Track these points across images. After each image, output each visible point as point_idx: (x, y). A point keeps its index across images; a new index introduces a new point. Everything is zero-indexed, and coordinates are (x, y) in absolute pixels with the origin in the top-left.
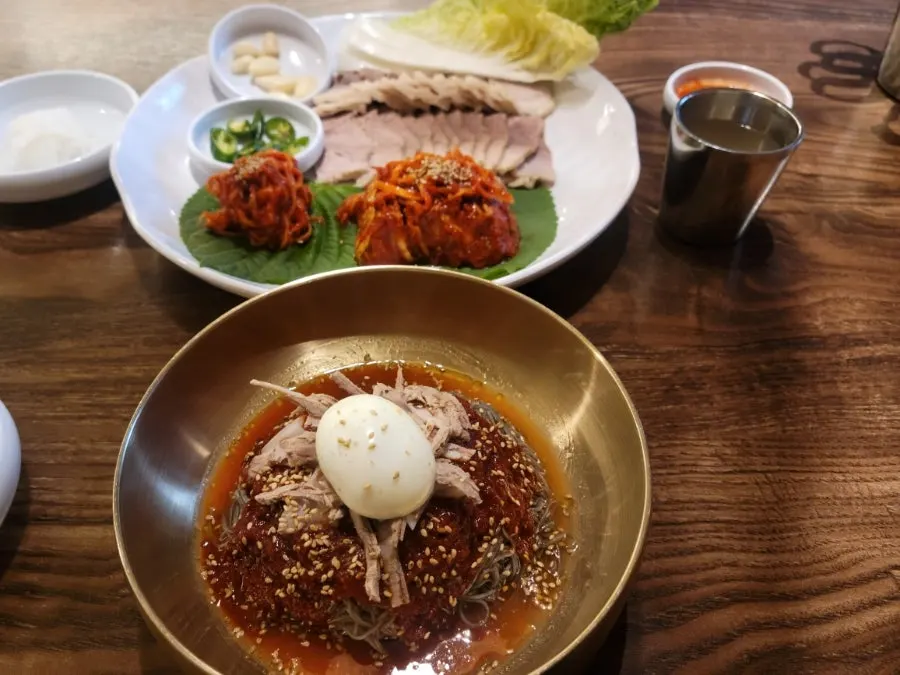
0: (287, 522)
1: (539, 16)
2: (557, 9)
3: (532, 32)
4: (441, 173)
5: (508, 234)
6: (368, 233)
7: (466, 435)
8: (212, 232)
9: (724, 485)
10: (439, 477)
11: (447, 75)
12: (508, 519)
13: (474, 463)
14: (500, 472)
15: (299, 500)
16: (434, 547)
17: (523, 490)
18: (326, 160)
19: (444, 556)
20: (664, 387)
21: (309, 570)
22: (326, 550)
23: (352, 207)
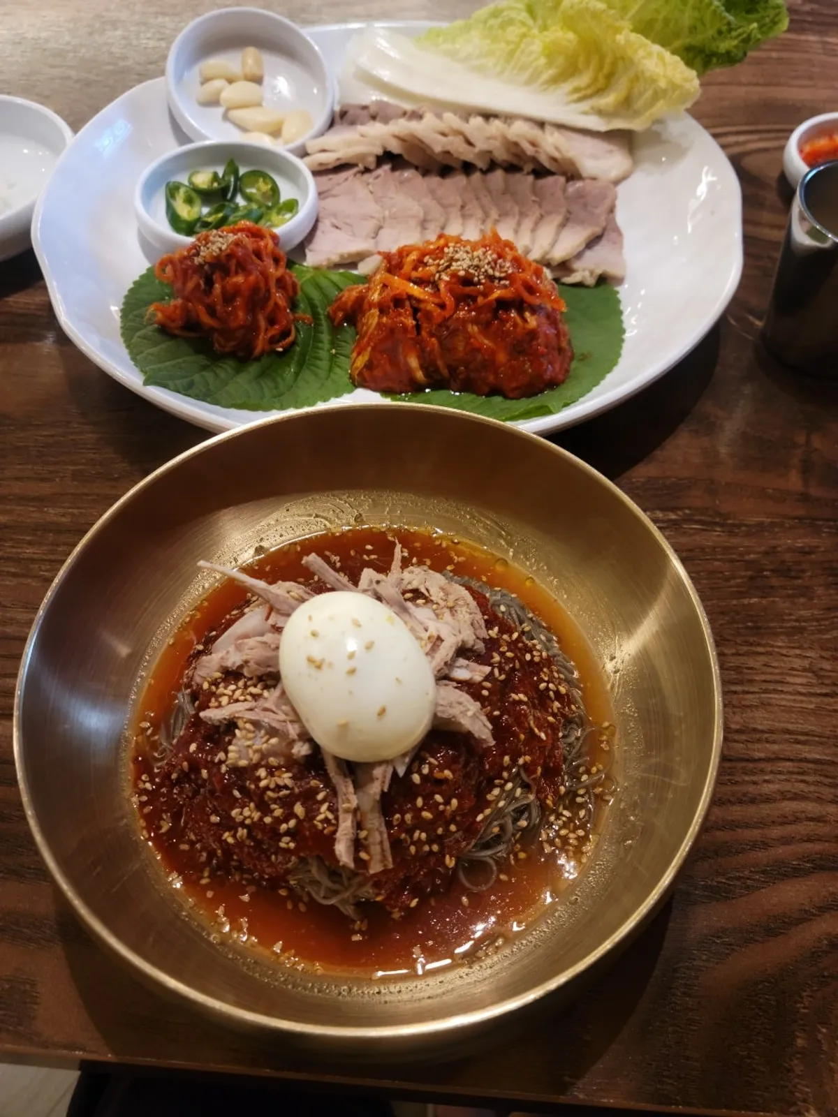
0: (240, 751)
1: (620, 38)
2: (645, 28)
3: (608, 60)
4: (469, 267)
5: (556, 353)
6: (368, 344)
7: (480, 646)
8: (164, 330)
9: (817, 711)
10: (440, 708)
11: (488, 116)
12: (528, 758)
13: (488, 684)
14: (522, 697)
15: (257, 724)
16: (428, 798)
17: (551, 719)
18: (319, 233)
19: (441, 807)
20: (749, 573)
21: (266, 815)
22: (287, 792)
23: (350, 304)
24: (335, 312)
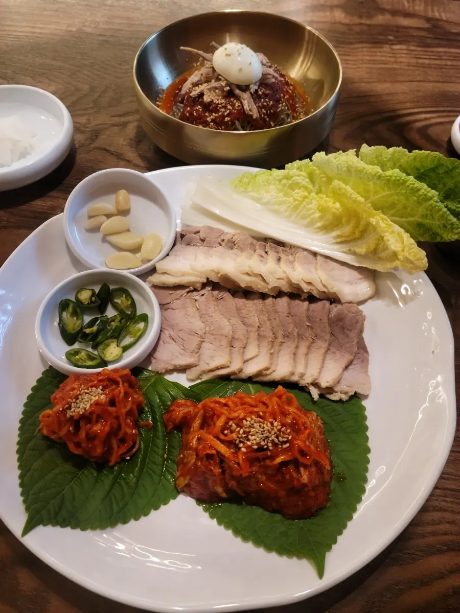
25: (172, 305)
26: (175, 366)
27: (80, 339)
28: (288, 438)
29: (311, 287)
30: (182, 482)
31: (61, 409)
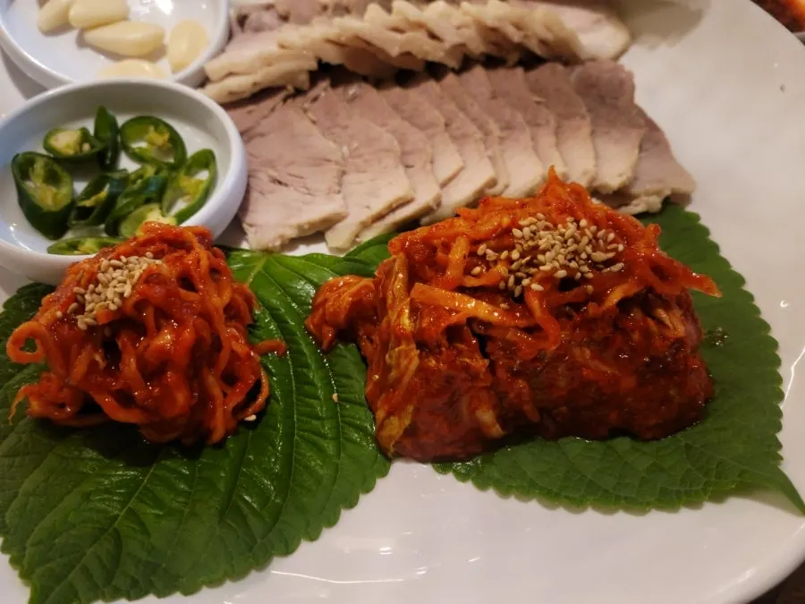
4: (566, 258)
6: (406, 399)
23: (342, 316)
24: (319, 327)
25: (260, 129)
26: (300, 228)
27: (74, 222)
28: (615, 250)
29: (522, 34)
30: (396, 427)
31: (59, 314)
